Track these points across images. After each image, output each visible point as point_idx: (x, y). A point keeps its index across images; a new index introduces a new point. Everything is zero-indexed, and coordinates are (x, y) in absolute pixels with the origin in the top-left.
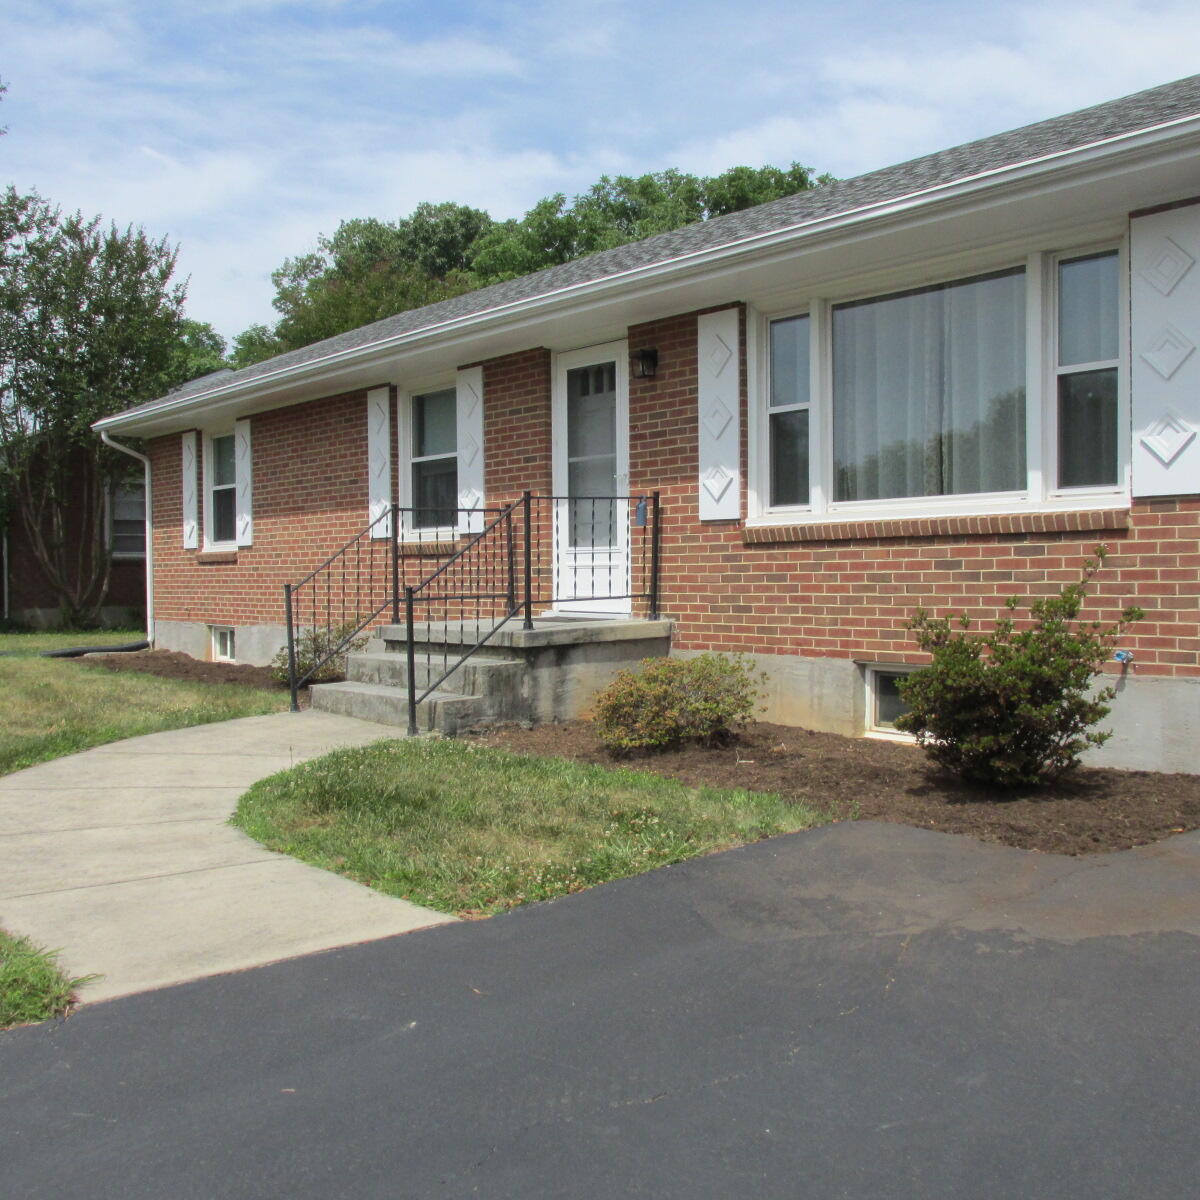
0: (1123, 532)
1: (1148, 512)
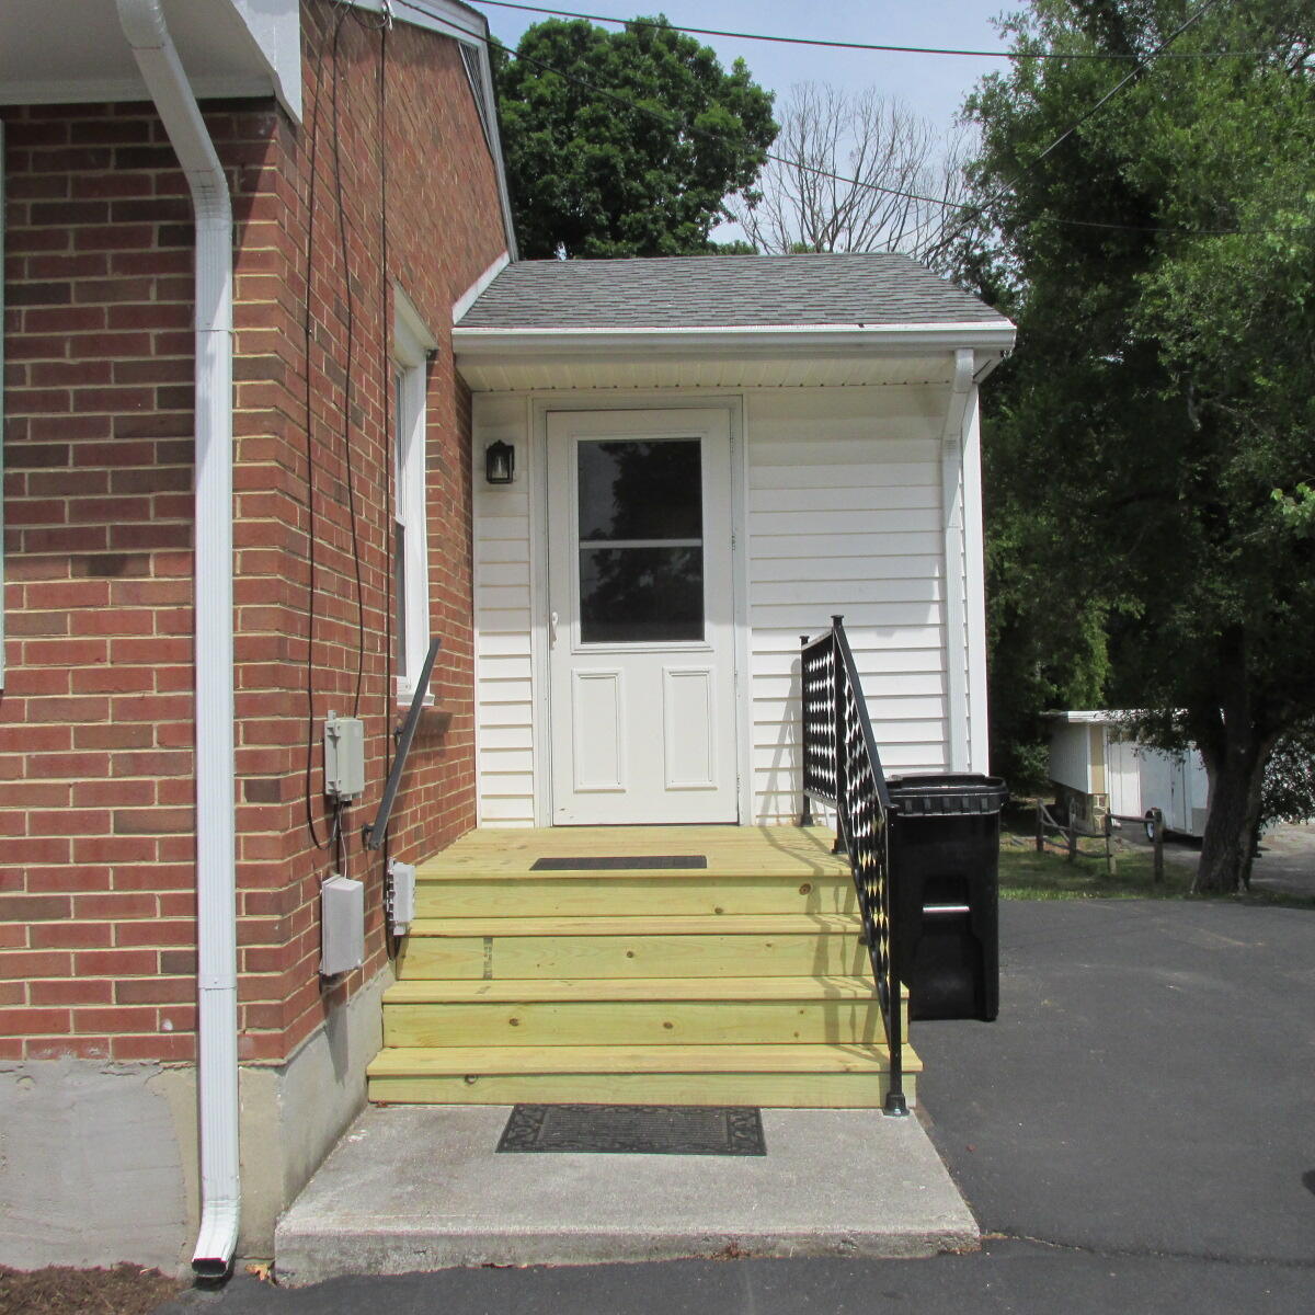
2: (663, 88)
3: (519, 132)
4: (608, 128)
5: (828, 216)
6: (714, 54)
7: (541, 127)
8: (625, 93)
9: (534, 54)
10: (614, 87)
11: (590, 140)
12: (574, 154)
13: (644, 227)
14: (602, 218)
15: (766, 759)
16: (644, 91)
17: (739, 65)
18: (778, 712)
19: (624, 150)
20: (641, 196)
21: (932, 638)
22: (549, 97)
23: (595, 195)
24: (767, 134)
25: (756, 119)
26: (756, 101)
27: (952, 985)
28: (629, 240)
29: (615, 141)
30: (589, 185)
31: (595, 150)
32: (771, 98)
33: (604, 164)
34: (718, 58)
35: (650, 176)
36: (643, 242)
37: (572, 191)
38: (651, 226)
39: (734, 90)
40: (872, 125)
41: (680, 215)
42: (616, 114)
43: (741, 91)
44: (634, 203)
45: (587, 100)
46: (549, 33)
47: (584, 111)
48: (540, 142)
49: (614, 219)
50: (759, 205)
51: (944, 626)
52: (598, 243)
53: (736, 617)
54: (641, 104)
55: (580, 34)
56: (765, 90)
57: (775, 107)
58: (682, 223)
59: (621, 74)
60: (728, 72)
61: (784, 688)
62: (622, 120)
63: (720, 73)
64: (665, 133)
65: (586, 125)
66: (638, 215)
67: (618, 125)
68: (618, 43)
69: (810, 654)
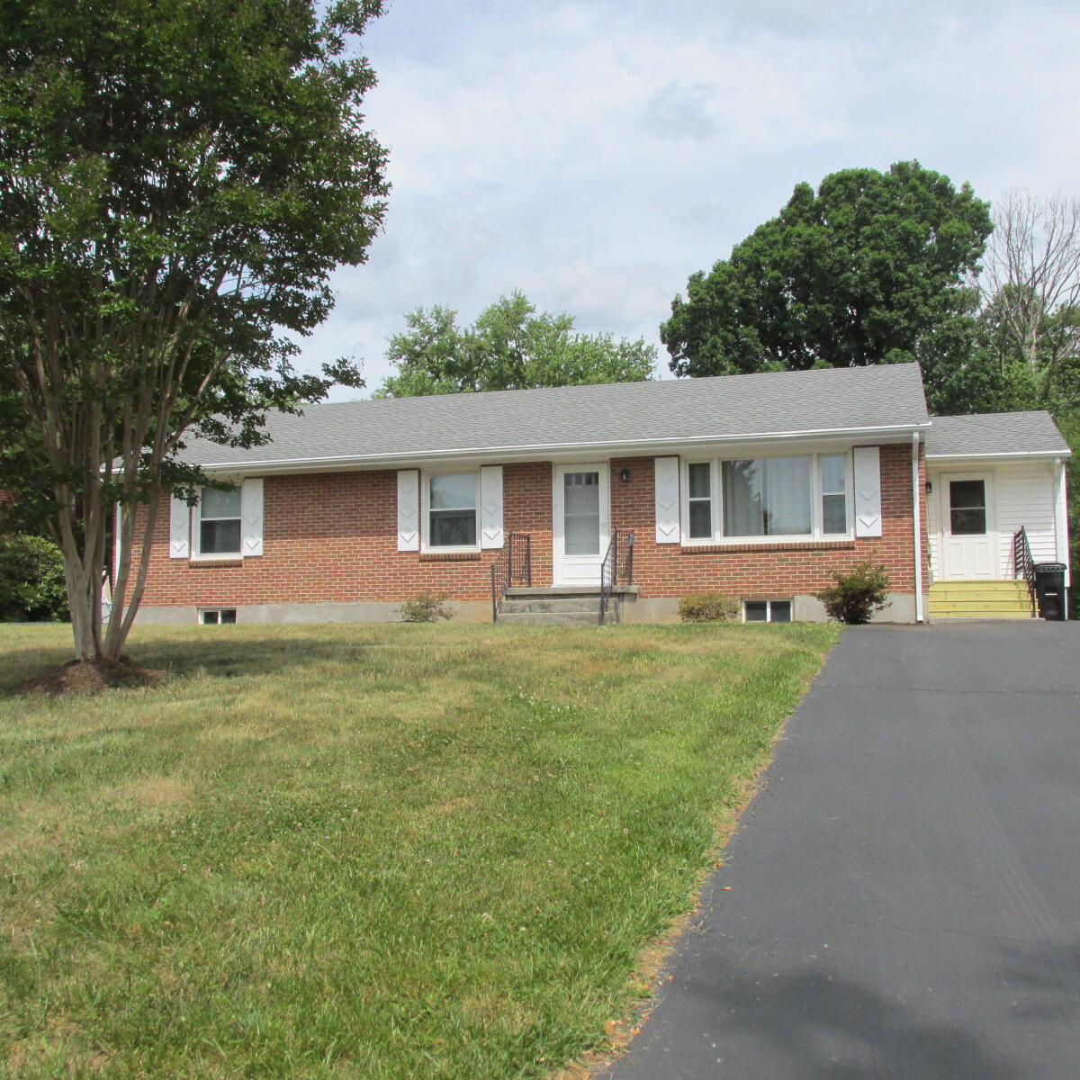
0: (853, 548)
1: (861, 542)
2: (917, 210)
3: (828, 248)
4: (882, 239)
5: (1029, 273)
6: (949, 180)
7: (840, 242)
8: (893, 216)
9: (833, 194)
10: (886, 213)
11: (873, 249)
12: (862, 258)
13: (908, 301)
14: (880, 297)
15: (1005, 566)
16: (903, 213)
17: (966, 187)
18: (1008, 553)
19: (894, 253)
20: (906, 282)
21: (1052, 533)
22: (845, 223)
23: (875, 283)
24: (986, 229)
25: (979, 221)
26: (978, 209)
27: (1053, 613)
28: (899, 310)
29: (887, 249)
30: (872, 277)
31: (874, 255)
32: (988, 206)
33: (880, 264)
34: (951, 182)
35: (911, 268)
36: (907, 310)
37: (863, 281)
38: (912, 300)
39: (963, 204)
40: (1059, 214)
41: (930, 292)
42: (887, 230)
43: (968, 204)
44: (900, 285)
45: (868, 223)
46: (842, 179)
47: (866, 229)
48: (840, 253)
49: (888, 296)
50: (981, 274)
51: (1055, 529)
52: (878, 312)
53: (995, 529)
54: (905, 223)
55: (863, 178)
56: (984, 201)
57: (991, 211)
58: (931, 296)
59: (890, 203)
60: (958, 191)
61: (1009, 547)
62: (892, 234)
63: (953, 191)
64: (918, 240)
65: (868, 238)
66: (904, 294)
67: (890, 238)
68: (887, 183)
69: (1016, 537)
